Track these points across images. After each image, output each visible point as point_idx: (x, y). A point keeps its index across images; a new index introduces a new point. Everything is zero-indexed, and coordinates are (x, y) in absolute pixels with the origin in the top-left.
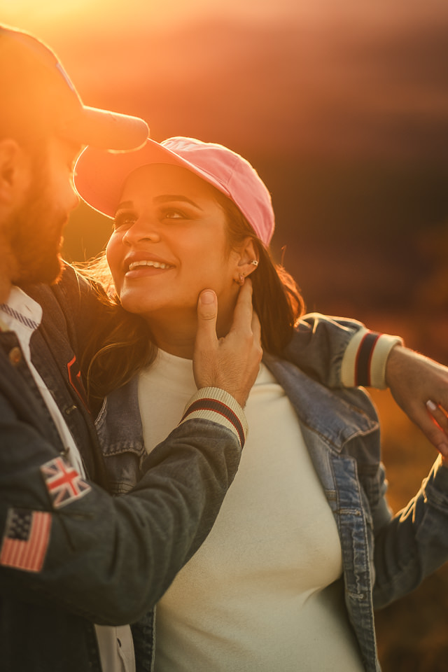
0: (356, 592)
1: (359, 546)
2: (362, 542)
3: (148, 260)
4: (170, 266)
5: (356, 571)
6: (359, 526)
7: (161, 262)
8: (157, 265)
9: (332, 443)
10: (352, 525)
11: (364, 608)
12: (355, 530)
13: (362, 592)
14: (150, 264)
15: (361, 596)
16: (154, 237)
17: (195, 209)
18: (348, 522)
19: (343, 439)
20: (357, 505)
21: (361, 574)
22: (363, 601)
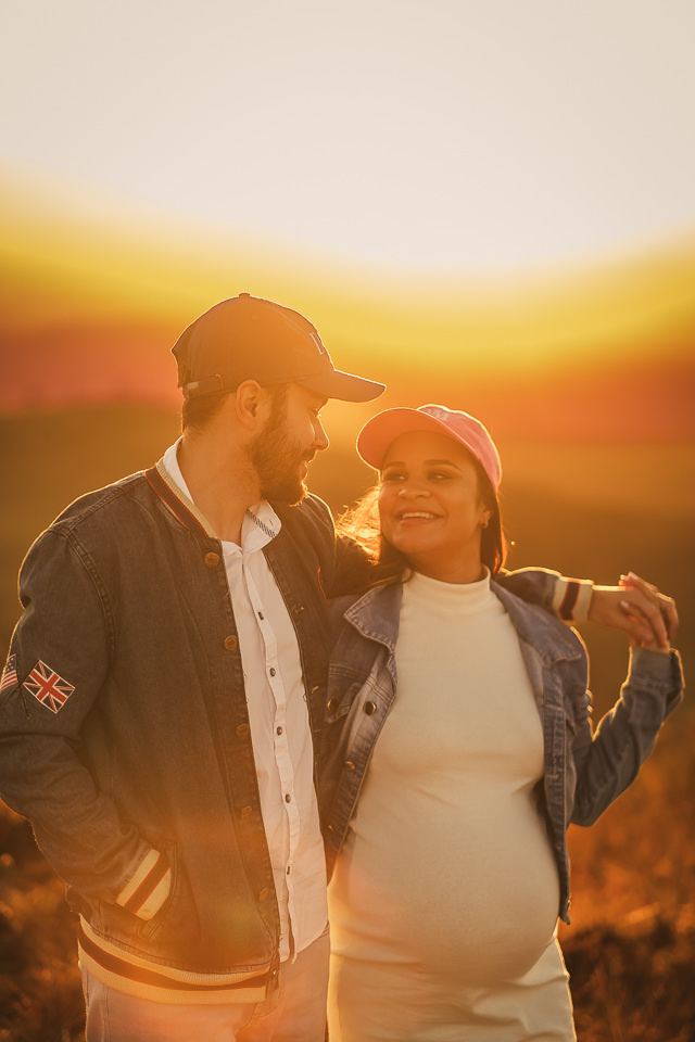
0: (552, 773)
1: (558, 734)
2: (561, 731)
3: (420, 511)
4: (437, 516)
5: (554, 755)
6: (560, 719)
7: (431, 513)
8: (427, 516)
9: (545, 659)
10: (554, 717)
11: (558, 787)
12: (556, 722)
13: (558, 773)
14: (423, 515)
15: (556, 777)
16: (427, 493)
17: (456, 470)
18: (551, 714)
19: (553, 660)
20: (559, 705)
21: (558, 758)
22: (558, 781)
